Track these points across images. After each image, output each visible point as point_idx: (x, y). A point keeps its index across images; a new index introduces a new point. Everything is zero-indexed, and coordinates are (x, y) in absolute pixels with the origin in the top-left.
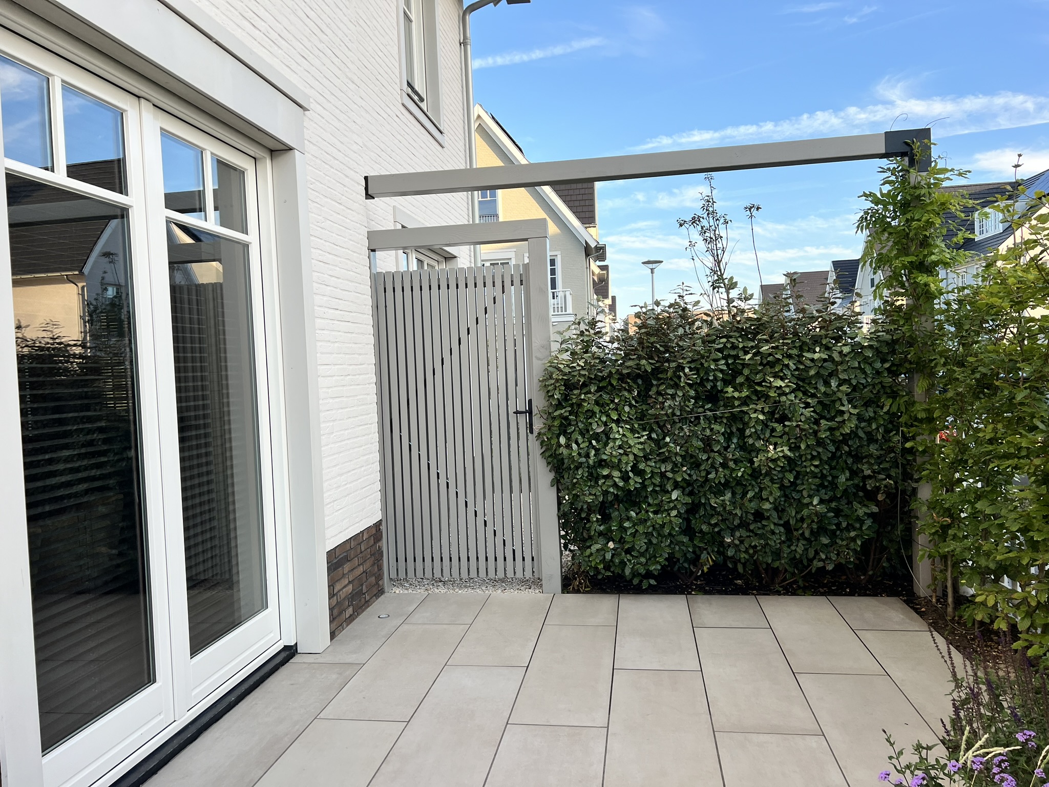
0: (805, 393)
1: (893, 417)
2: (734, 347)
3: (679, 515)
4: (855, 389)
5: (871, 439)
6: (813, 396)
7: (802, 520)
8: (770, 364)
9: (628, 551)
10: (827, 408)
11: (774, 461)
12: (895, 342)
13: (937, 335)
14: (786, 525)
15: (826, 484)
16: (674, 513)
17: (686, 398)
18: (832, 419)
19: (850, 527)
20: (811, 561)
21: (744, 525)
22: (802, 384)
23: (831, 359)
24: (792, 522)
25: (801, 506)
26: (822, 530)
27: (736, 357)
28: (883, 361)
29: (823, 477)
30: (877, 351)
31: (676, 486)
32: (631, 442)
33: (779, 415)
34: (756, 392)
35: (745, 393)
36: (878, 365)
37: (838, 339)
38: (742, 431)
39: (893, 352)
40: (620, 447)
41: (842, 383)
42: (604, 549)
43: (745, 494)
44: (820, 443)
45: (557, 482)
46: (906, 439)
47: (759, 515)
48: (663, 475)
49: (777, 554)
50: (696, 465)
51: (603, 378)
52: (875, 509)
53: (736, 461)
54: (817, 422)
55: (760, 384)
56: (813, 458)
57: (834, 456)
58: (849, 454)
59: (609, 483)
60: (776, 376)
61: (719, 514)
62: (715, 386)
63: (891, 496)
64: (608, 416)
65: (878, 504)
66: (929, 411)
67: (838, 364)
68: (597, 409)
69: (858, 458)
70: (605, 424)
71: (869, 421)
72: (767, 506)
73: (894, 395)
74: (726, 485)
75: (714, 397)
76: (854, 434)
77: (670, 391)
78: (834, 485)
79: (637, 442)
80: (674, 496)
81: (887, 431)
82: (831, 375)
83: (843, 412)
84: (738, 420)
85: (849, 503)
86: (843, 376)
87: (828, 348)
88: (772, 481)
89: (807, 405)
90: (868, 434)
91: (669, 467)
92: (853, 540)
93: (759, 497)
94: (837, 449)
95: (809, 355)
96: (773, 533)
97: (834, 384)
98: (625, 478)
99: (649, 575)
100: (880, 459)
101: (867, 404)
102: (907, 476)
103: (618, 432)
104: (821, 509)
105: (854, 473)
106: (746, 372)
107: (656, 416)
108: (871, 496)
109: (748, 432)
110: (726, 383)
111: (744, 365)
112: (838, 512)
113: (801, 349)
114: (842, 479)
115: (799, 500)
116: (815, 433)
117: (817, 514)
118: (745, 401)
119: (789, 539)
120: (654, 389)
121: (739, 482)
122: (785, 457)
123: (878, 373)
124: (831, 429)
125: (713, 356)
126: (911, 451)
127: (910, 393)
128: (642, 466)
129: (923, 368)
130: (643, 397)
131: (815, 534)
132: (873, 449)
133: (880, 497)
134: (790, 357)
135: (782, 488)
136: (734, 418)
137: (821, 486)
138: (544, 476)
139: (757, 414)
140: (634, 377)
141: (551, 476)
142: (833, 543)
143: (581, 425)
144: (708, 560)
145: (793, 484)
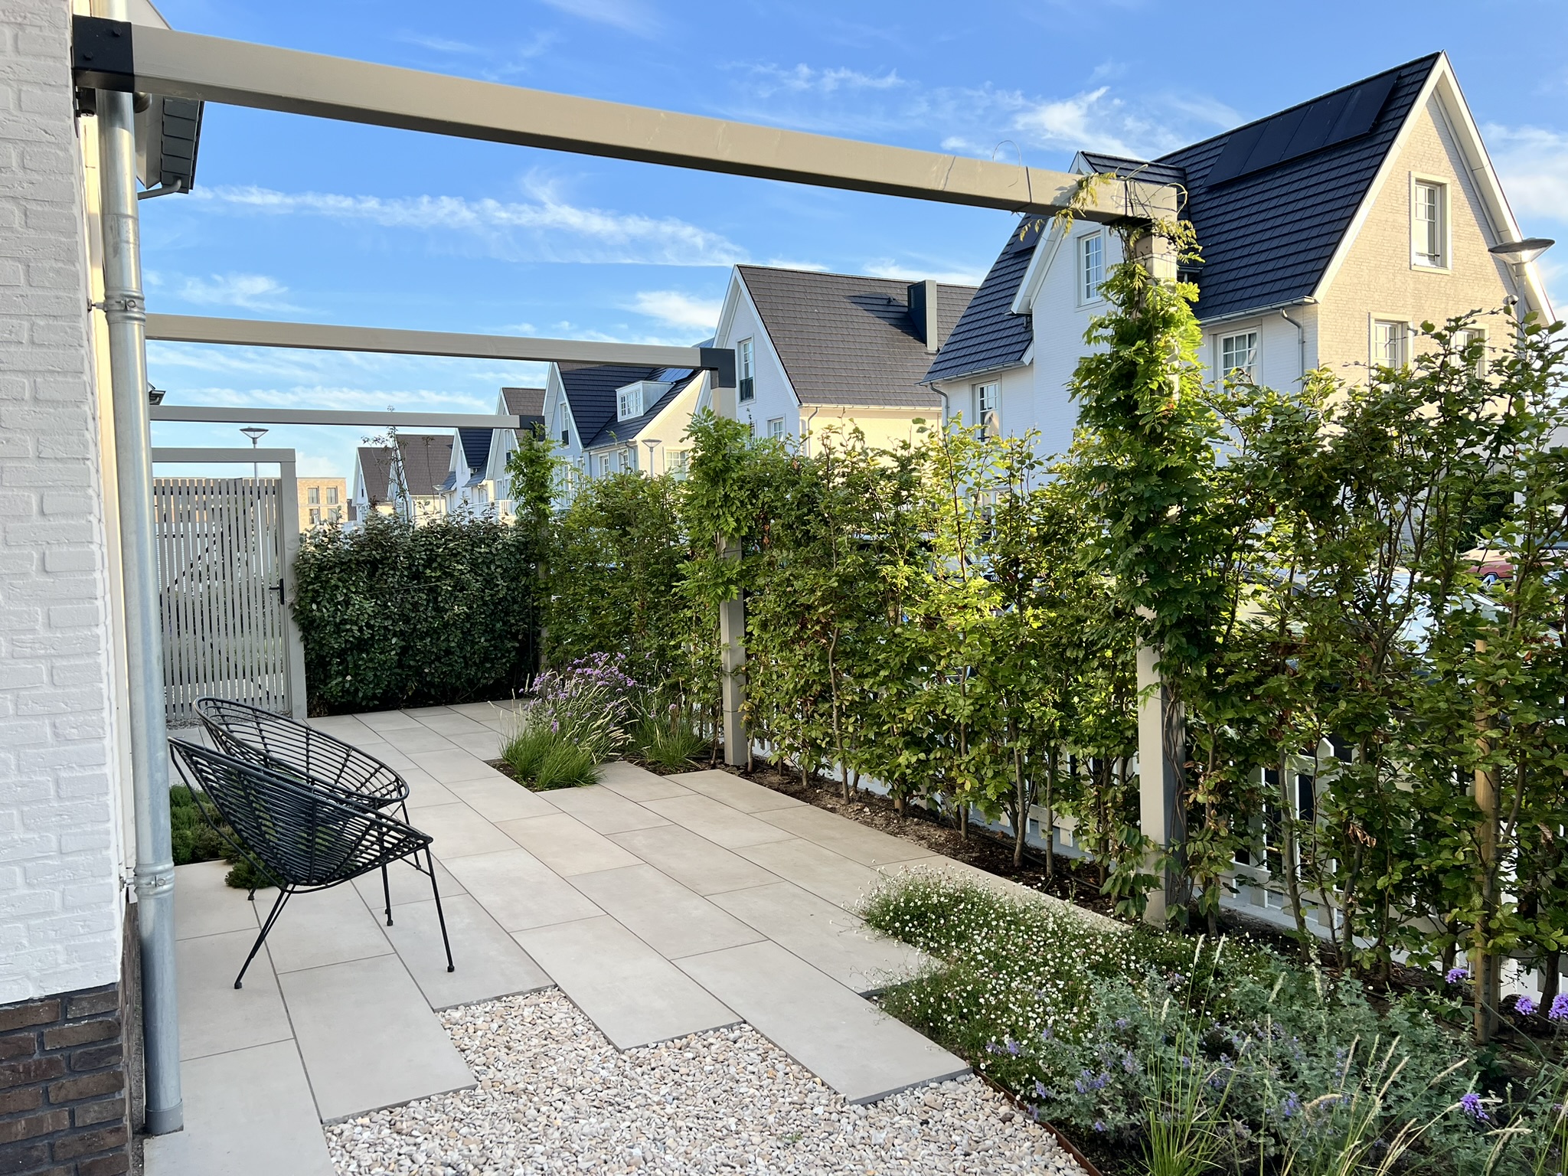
0: (476, 573)
1: (527, 587)
2: (431, 544)
3: (397, 654)
4: (505, 570)
5: (515, 601)
6: (481, 575)
7: (474, 653)
8: (454, 555)
9: (361, 681)
10: (489, 582)
11: (458, 615)
12: (527, 543)
13: (549, 539)
14: (464, 657)
15: (489, 630)
16: (393, 653)
17: (402, 576)
18: (492, 589)
19: (503, 656)
20: (479, 680)
21: (438, 659)
22: (474, 566)
23: (491, 552)
24: (468, 655)
25: (473, 643)
26: (486, 659)
27: (432, 550)
28: (521, 554)
29: (487, 625)
30: (517, 548)
31: (394, 635)
32: (366, 606)
33: (459, 586)
34: (445, 573)
35: (439, 574)
36: (518, 556)
37: (494, 540)
38: (436, 599)
39: (527, 549)
40: (358, 609)
41: (498, 567)
42: (344, 681)
43: (438, 638)
44: (485, 604)
45: (305, 639)
46: (534, 601)
47: (448, 652)
48: (386, 628)
49: (459, 677)
50: (407, 621)
51: (345, 563)
52: (517, 645)
53: (432, 617)
54: (483, 591)
55: (448, 568)
56: (481, 613)
57: (493, 613)
58: (501, 611)
59: (350, 634)
60: (458, 563)
61: (422, 652)
62: (418, 569)
63: (526, 635)
64: (348, 589)
65: (519, 641)
66: (546, 583)
67: (495, 555)
68: (340, 584)
69: (507, 614)
70: (346, 595)
71: (514, 590)
72: (453, 644)
73: (527, 575)
74: (427, 634)
75: (417, 576)
76: (505, 598)
77: (392, 572)
78: (493, 631)
79: (369, 606)
80: (394, 641)
81: (524, 596)
82: (491, 562)
83: (498, 585)
84: (433, 591)
85: (503, 642)
86: (498, 563)
87: (488, 546)
88: (456, 628)
89: (477, 581)
90: (513, 598)
91: (390, 622)
92: (505, 664)
93: (447, 640)
94: (496, 608)
95: (478, 550)
96: (456, 661)
97: (493, 568)
98: (361, 630)
99: (374, 697)
100: (520, 613)
101: (512, 580)
102: (535, 624)
103: (356, 599)
104: (486, 644)
105: (504, 624)
106: (439, 560)
107: (381, 589)
108: (514, 637)
109: (440, 599)
110: (425, 567)
111: (438, 556)
112: (496, 648)
113: (472, 546)
114: (498, 625)
115: (472, 641)
116: (482, 597)
117: (483, 647)
118: (438, 579)
119: (466, 666)
120: (381, 571)
121: (435, 630)
122: (465, 613)
123: (518, 561)
124: (491, 595)
125: (417, 549)
126: (536, 608)
127: (536, 573)
128: (372, 622)
129: (541, 558)
130: (371, 575)
131: (482, 663)
132: (516, 607)
133: (520, 637)
134: (466, 551)
135: (463, 633)
136: (432, 590)
137: (485, 631)
138: (295, 635)
139: (447, 586)
140: (365, 562)
141: (301, 634)
142: (493, 667)
143: (327, 596)
144: (413, 685)
145: (469, 630)
